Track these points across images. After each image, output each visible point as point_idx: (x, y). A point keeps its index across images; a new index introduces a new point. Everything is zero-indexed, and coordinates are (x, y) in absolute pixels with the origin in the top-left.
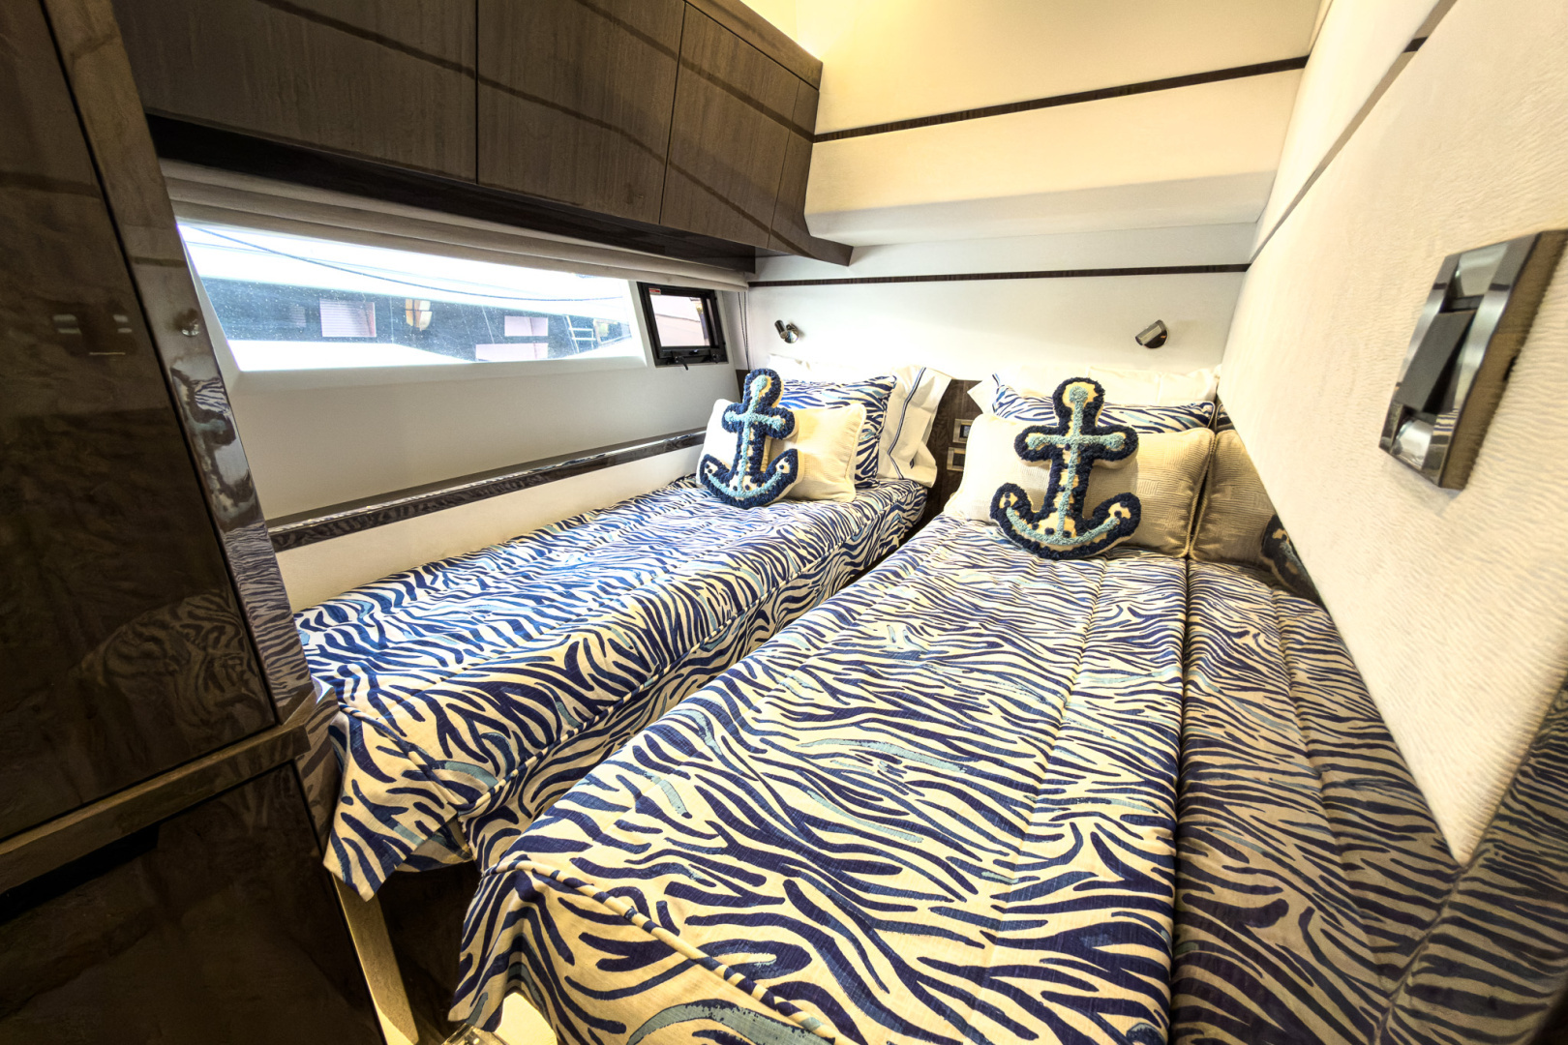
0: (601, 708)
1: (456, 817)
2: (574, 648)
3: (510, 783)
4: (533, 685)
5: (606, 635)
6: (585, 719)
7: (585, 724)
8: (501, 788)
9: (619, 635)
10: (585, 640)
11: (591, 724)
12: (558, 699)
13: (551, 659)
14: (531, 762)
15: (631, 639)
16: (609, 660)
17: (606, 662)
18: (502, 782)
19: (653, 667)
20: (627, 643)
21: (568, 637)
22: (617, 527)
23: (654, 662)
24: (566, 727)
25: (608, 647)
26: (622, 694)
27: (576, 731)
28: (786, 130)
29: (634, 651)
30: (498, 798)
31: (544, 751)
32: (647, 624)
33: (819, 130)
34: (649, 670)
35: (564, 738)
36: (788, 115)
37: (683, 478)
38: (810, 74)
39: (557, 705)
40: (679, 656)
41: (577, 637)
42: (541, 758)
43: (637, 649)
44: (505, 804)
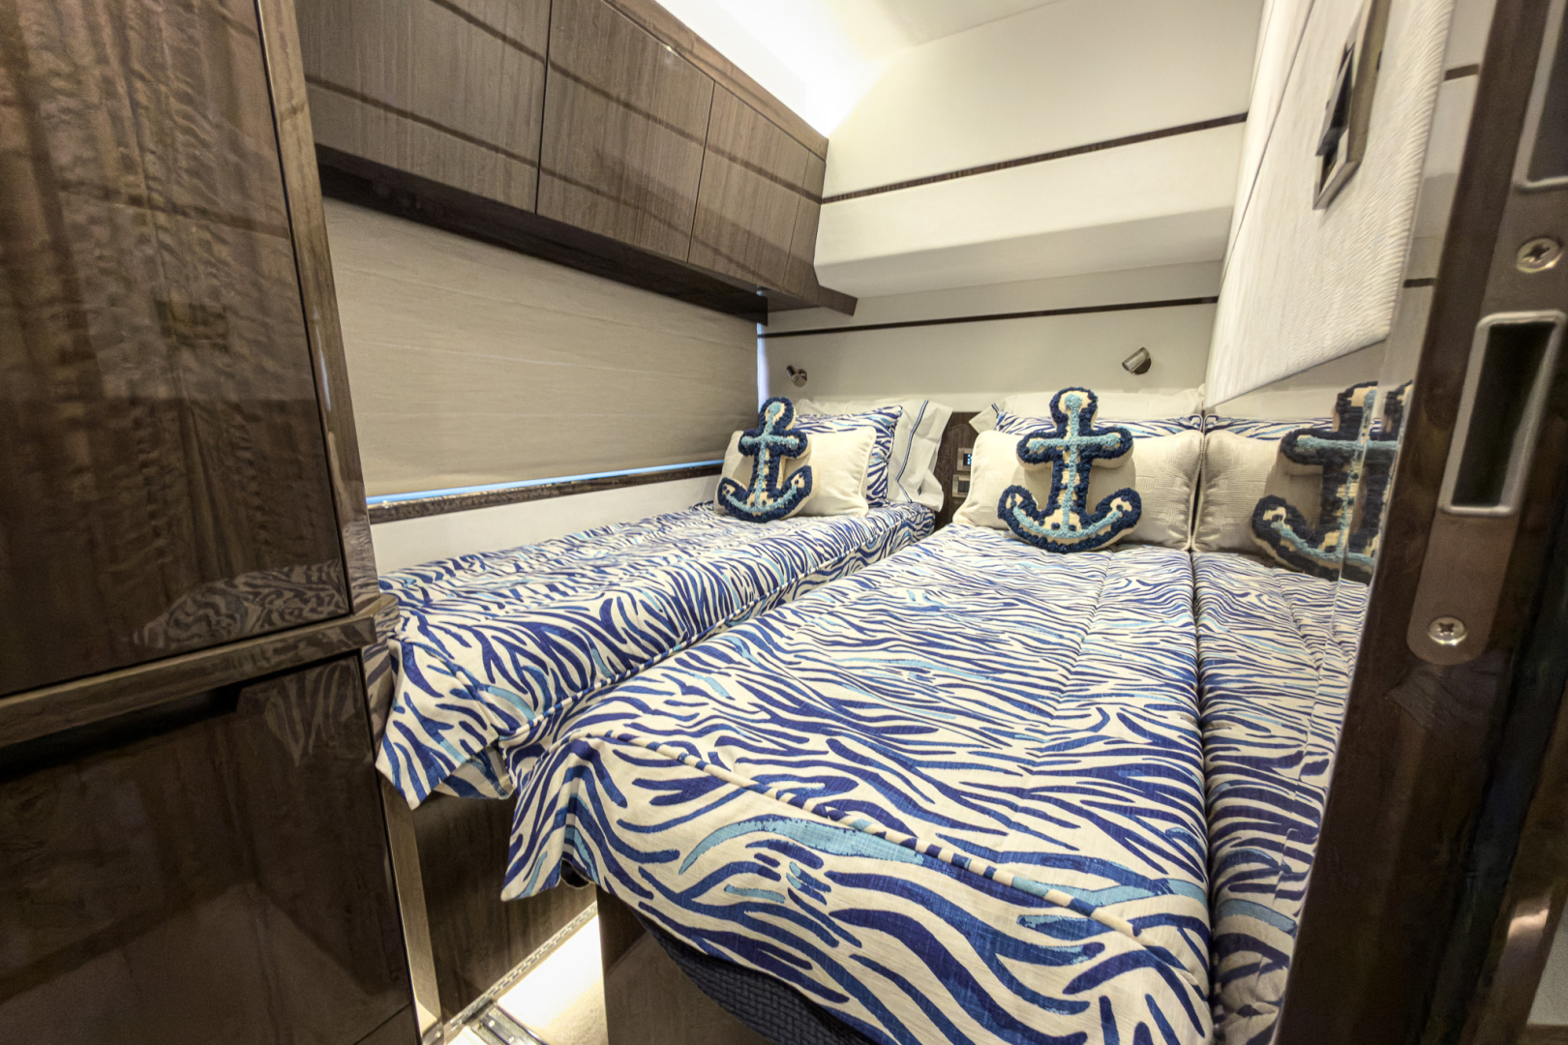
0: (632, 662)
1: (496, 742)
2: (608, 603)
3: (547, 719)
4: (570, 629)
5: (638, 596)
6: (617, 672)
7: (617, 677)
8: (539, 723)
9: (650, 598)
10: (619, 599)
11: (623, 679)
12: (593, 646)
13: (587, 609)
14: (566, 702)
15: (661, 603)
16: (640, 619)
17: (638, 620)
18: (540, 717)
19: (682, 634)
20: (657, 607)
21: (602, 595)
22: (640, 534)
23: (683, 630)
24: (599, 675)
25: (639, 606)
26: (653, 655)
27: (609, 681)
28: (797, 195)
29: (664, 614)
30: (536, 732)
31: (580, 695)
32: (675, 592)
33: (826, 194)
34: (678, 636)
35: (597, 685)
36: (799, 184)
37: (701, 504)
38: (818, 147)
39: (592, 652)
40: (705, 628)
41: (608, 595)
42: (576, 701)
43: (666, 613)
44: (541, 742)
